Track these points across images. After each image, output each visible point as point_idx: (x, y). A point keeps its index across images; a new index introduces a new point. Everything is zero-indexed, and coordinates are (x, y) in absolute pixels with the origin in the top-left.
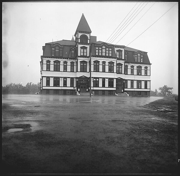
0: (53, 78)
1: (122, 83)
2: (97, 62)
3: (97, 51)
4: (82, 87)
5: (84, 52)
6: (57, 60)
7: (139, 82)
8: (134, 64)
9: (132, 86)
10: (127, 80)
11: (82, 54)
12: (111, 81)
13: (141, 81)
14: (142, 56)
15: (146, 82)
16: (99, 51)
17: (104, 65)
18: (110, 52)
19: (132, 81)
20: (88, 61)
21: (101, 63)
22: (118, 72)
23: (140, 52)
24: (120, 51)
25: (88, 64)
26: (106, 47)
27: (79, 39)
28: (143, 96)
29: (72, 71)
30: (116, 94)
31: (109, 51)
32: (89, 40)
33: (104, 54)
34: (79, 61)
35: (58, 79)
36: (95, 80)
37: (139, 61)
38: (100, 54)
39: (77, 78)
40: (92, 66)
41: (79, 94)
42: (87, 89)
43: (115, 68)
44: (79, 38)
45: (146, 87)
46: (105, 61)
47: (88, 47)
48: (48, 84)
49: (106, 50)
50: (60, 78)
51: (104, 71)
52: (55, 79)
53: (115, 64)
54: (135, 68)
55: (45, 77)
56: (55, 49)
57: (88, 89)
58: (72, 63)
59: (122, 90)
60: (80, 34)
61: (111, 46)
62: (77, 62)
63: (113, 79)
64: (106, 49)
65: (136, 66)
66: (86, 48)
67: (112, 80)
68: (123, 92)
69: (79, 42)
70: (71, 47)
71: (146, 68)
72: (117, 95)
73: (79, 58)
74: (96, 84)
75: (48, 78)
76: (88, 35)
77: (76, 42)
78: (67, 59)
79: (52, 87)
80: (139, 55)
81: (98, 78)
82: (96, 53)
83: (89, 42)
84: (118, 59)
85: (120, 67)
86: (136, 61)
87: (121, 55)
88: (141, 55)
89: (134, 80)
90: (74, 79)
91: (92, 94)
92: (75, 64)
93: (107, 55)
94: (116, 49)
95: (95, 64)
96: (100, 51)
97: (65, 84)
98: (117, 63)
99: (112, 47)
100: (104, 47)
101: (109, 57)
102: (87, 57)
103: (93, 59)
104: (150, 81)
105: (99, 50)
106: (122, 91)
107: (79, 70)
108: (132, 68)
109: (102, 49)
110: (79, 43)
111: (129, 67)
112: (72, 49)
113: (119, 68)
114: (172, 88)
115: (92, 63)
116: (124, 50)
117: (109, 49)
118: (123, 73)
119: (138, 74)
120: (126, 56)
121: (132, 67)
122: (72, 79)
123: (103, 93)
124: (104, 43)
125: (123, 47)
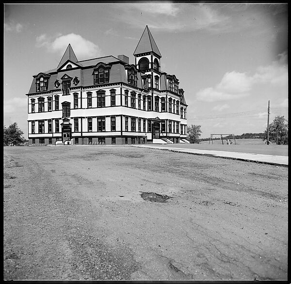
0: (130, 119)
2: (170, 100)
5: (156, 84)
6: (134, 91)
11: (156, 87)
13: (183, 125)
15: (185, 127)
20: (160, 97)
21: (173, 102)
26: (175, 82)
29: (144, 109)
30: (181, 141)
33: (173, 90)
34: (154, 95)
35: (134, 121)
36: (169, 123)
44: (153, 62)
46: (175, 99)
49: (174, 86)
50: (136, 119)
51: (174, 112)
62: (152, 97)
67: (178, 124)
69: (153, 68)
71: (185, 109)
75: (126, 119)
76: (159, 61)
79: (130, 132)
83: (159, 71)
90: (146, 121)
96: (171, 86)
101: (176, 94)
103: (169, 96)
104: (187, 125)
107: (154, 109)
109: (172, 83)
110: (154, 71)
124: (174, 75)
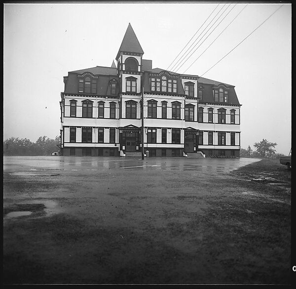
0: (81, 129)
1: (194, 137)
2: (153, 102)
3: (153, 84)
4: (128, 144)
5: (131, 86)
6: (88, 100)
7: (222, 134)
8: (213, 106)
9: (211, 142)
10: (201, 132)
11: (129, 90)
12: (176, 133)
13: (225, 133)
14: (226, 93)
15: (233, 134)
16: (156, 84)
17: (164, 106)
18: (175, 86)
19: (211, 133)
20: (138, 101)
21: (159, 104)
22: (188, 119)
23: (223, 86)
24: (190, 85)
25: (139, 106)
26: (168, 78)
27: (124, 65)
28: (228, 158)
29: (112, 117)
30: (184, 155)
31: (172, 83)
32: (139, 67)
33: (164, 90)
34: (124, 100)
35: (89, 131)
36: (150, 131)
37: (221, 100)
38: (158, 89)
39: (120, 128)
40: (146, 109)
41: (125, 155)
42: (137, 147)
43: (182, 111)
44: (123, 62)
45: (233, 143)
46: (166, 100)
47: (138, 77)
48: (73, 138)
49: (168, 83)
50: (93, 129)
51: (164, 117)
52: (85, 131)
53: (183, 106)
54: (215, 111)
55: (68, 127)
56: (85, 82)
57: (139, 146)
58: (112, 105)
59: (195, 148)
60: (125, 57)
61: (176, 76)
62: (120, 103)
63: (179, 129)
64: (167, 81)
65: (216, 108)
66: (135, 79)
67: (178, 132)
68: (196, 152)
69: (124, 69)
70: (111, 78)
71: (233, 111)
72: (187, 155)
73: (123, 96)
74: (152, 138)
75: (73, 130)
76: (138, 59)
77: (119, 70)
78: (105, 97)
79: (79, 143)
80: (221, 90)
81: (155, 128)
82: (151, 87)
83: (139, 70)
84: (188, 97)
85: (191, 109)
86: (216, 100)
87: (191, 91)
88: (224, 90)
89: (214, 131)
90: (116, 130)
91: (145, 155)
92: (117, 106)
93: (170, 90)
94: (184, 81)
95: (150, 105)
96: (158, 84)
97: (101, 139)
98: (186, 103)
99: (178, 77)
100: (164, 78)
101: (172, 94)
102: (137, 94)
103: (147, 98)
104: (239, 132)
105: (156, 82)
106: (195, 150)
107: (124, 116)
108: (210, 112)
109: (161, 80)
110: (124, 72)
111: (206, 110)
112: (112, 80)
113: (189, 111)
114: (275, 144)
115: (145, 104)
116: (198, 82)
117: (172, 81)
118: (196, 119)
119: (220, 122)
120: (200, 92)
121: (211, 109)
122: (112, 130)
123: (164, 152)
124: (165, 71)
125: (196, 78)
